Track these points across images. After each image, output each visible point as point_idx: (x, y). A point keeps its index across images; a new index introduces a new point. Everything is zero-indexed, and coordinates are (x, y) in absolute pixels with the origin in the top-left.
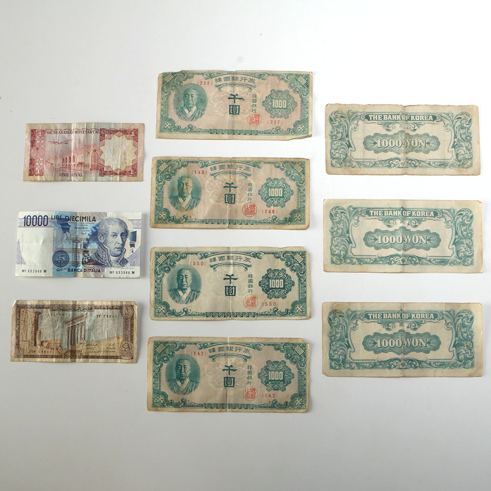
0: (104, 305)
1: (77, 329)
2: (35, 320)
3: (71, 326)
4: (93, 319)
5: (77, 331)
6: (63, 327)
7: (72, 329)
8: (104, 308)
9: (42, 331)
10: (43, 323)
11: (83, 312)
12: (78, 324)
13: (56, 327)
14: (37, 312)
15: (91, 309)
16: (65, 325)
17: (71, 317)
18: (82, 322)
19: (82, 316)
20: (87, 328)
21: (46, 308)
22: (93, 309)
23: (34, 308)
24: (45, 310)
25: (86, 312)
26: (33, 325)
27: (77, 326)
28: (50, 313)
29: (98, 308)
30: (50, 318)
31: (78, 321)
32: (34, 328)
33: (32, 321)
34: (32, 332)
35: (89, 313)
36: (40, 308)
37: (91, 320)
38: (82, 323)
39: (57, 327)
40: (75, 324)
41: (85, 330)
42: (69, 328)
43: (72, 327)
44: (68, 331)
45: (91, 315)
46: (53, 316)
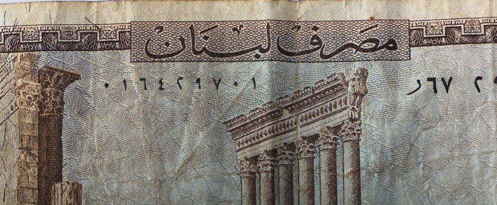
0: (472, 22)
1: (303, 165)
2: (42, 121)
3: (267, 145)
4: (404, 101)
5: (303, 179)
6: (218, 153)
7: (275, 164)
8: (473, 39)
9: (85, 184)
10: (93, 139)
11: (336, 68)
12: (314, 138)
13: (173, 156)
14: (51, 71)
15: (391, 45)
16: (230, 145)
17: (263, 96)
18: (334, 121)
19: (336, 87)
20: (369, 157)
21: (109, 46)
22: (403, 45)
23: (31, 47)
24: (99, 57)
25: (358, 65)
26: (28, 150)
27: (305, 148)
28: (131, 73)
29: (435, 41)
30: (134, 102)
31: (308, 120)
32: (33, 171)
33: (21, 126)
34: (20, 191)
35: (376, 71)
36: (71, 47)
37: (394, 107)
38: (337, 129)
39: (182, 157)
40: (290, 138)
41: (357, 172)
42: (255, 159)
43: (273, 153)
44: (253, 180)
45: (392, 82)
46: (152, 92)
